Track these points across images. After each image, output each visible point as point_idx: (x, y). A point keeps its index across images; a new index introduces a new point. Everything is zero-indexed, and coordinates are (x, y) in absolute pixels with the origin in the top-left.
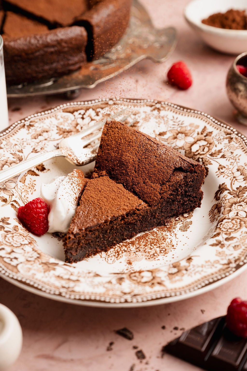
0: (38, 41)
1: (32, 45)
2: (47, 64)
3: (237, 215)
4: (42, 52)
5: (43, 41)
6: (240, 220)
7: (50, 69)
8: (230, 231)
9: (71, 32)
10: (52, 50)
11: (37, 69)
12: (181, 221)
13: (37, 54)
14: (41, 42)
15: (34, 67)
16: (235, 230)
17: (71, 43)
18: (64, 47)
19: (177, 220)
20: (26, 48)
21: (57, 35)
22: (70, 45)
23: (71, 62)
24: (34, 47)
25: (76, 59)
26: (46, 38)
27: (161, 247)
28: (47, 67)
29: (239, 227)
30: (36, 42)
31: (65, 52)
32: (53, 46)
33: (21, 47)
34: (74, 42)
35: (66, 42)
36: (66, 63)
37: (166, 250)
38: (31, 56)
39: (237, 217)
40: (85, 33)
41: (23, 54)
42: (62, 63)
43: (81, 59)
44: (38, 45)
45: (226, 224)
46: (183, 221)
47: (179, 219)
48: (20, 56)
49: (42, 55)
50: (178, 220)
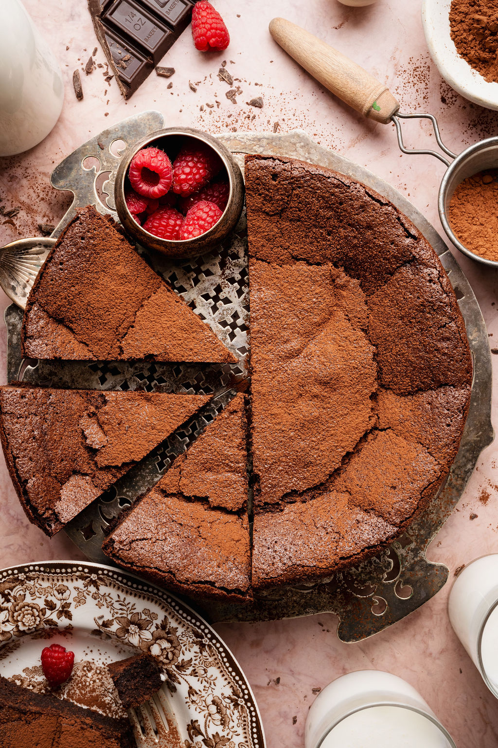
3: (8, 621)
6: (13, 613)
8: (36, 613)
12: (31, 681)
16: (33, 608)
19: (33, 686)
27: (84, 673)
29: (26, 608)
37: (84, 666)
39: (10, 619)
45: (27, 624)
46: (29, 680)
47: (29, 686)
50: (31, 686)
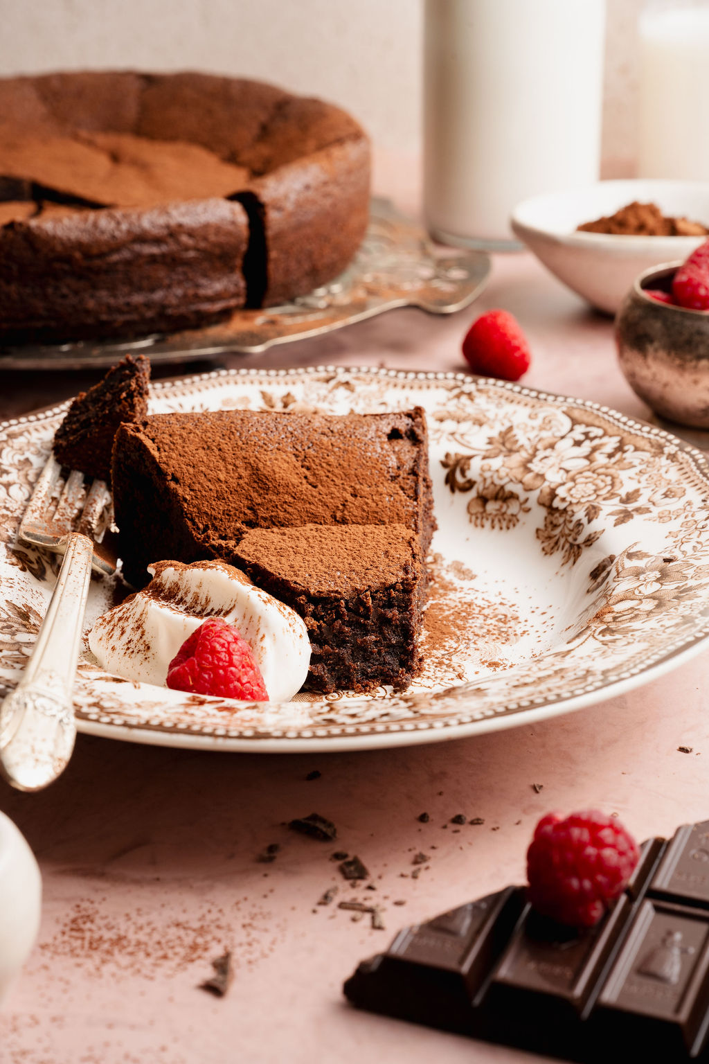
0: (118, 223)
1: (103, 232)
2: (140, 289)
4: (126, 254)
5: (131, 224)
7: (148, 305)
9: (205, 210)
10: (154, 250)
11: (112, 301)
13: (115, 257)
14: (124, 227)
15: (103, 294)
17: (205, 239)
18: (187, 249)
20: (85, 238)
21: (167, 213)
22: (202, 245)
23: (202, 292)
24: (106, 237)
25: (218, 286)
26: (139, 217)
28: (138, 299)
30: (113, 225)
31: (188, 263)
32: (157, 241)
33: (74, 235)
34: (212, 238)
35: (191, 233)
36: (191, 292)
38: (97, 262)
40: (242, 219)
41: (78, 255)
42: (179, 292)
43: (232, 288)
44: (117, 234)
48: (68, 259)
49: (128, 263)
